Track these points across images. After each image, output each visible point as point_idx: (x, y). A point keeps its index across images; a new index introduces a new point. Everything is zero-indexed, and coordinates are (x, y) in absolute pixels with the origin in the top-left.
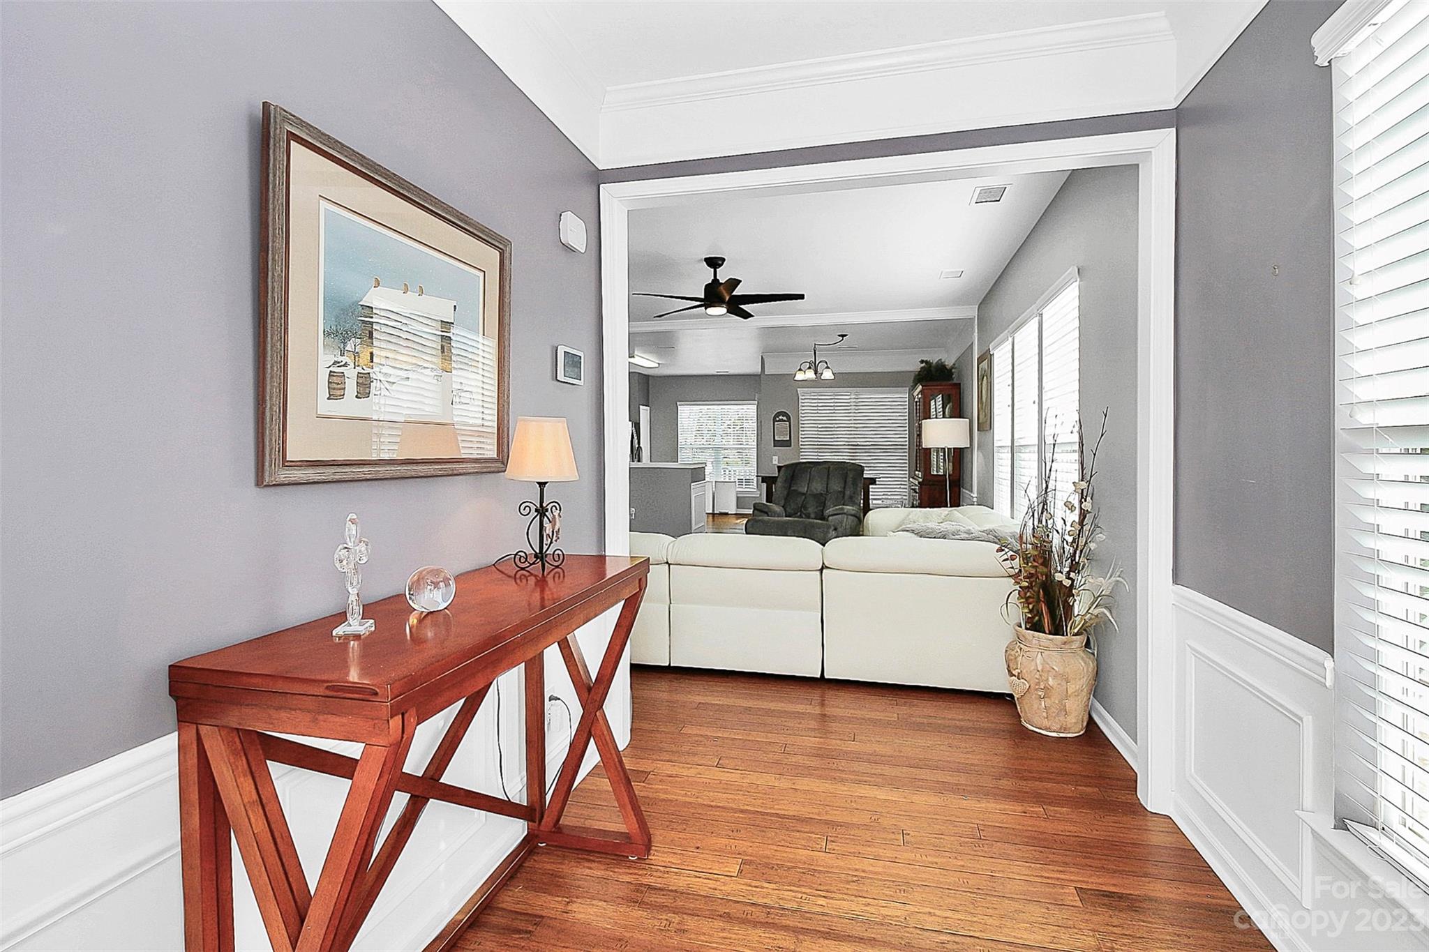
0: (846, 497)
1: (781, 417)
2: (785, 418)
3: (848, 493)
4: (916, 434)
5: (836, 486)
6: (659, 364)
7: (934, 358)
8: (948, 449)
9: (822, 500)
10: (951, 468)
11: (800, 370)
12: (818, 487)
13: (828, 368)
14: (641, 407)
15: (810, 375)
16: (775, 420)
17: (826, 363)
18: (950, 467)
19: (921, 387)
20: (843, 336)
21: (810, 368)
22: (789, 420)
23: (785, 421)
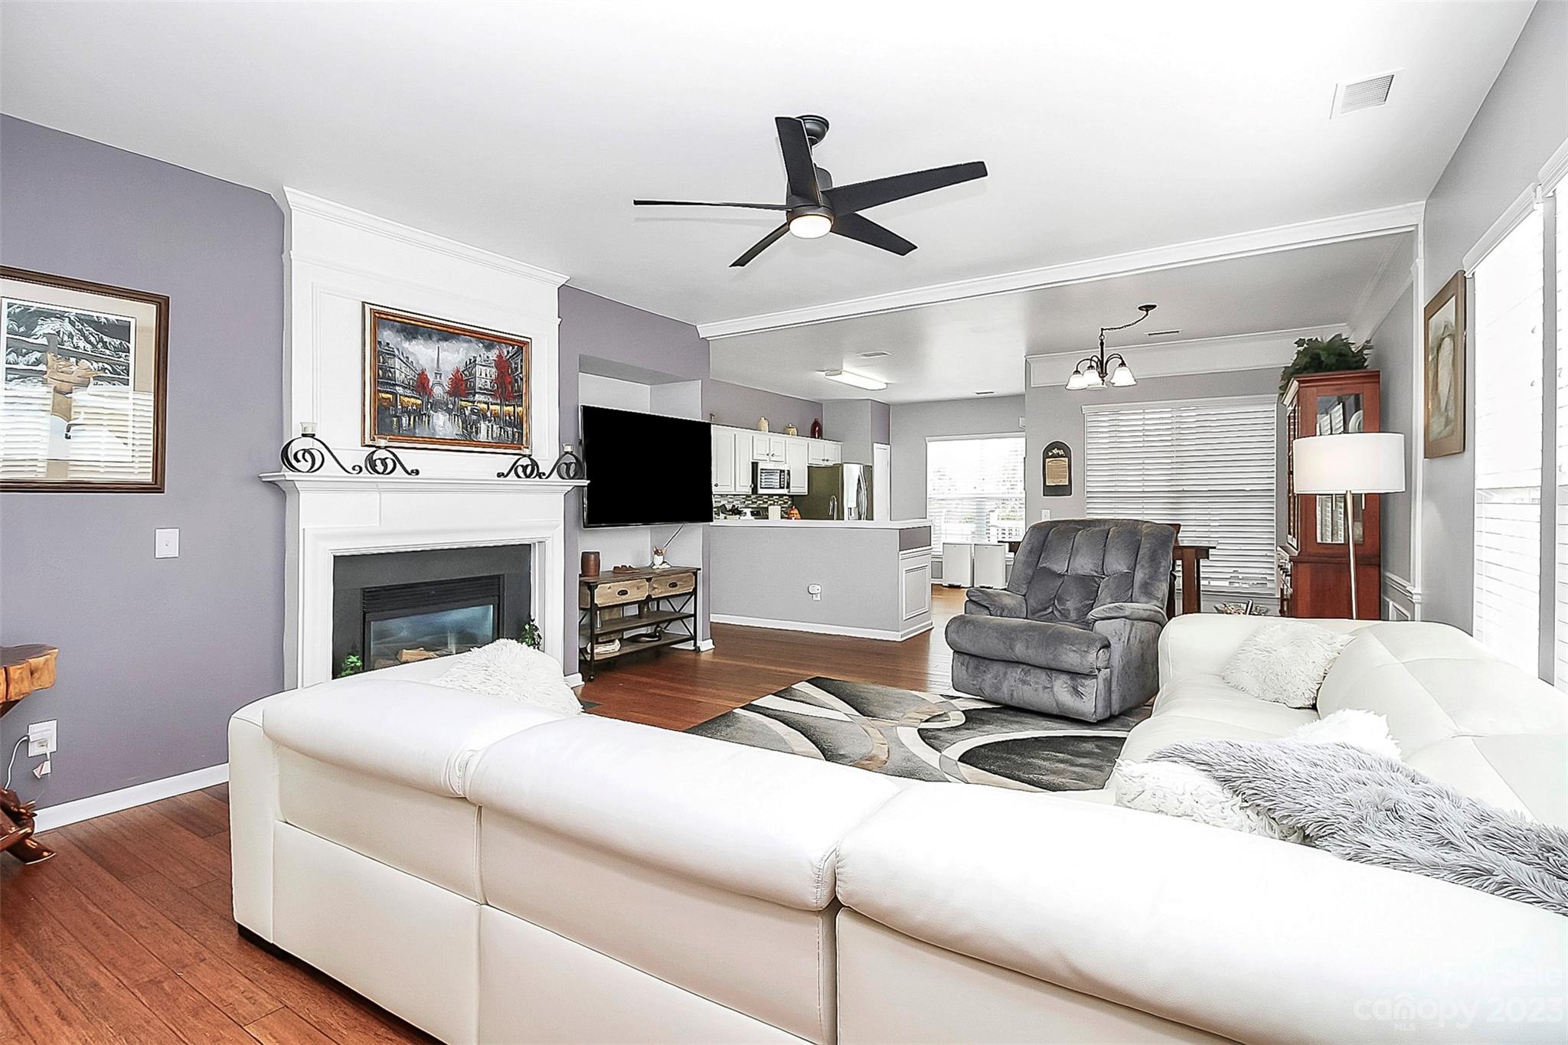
0: (1137, 584)
1: (1055, 451)
2: (1061, 452)
3: (1139, 576)
4: (1287, 469)
5: (1117, 564)
6: (887, 384)
7: (1325, 334)
8: (1354, 496)
9: (1089, 588)
10: (1359, 531)
11: (1077, 372)
12: (1084, 564)
13: (1123, 364)
14: (875, 444)
15: (1092, 378)
16: (1046, 456)
17: (1121, 358)
18: (1357, 531)
19: (1296, 383)
20: (1148, 308)
21: (1091, 367)
22: (1067, 453)
23: (1062, 456)
